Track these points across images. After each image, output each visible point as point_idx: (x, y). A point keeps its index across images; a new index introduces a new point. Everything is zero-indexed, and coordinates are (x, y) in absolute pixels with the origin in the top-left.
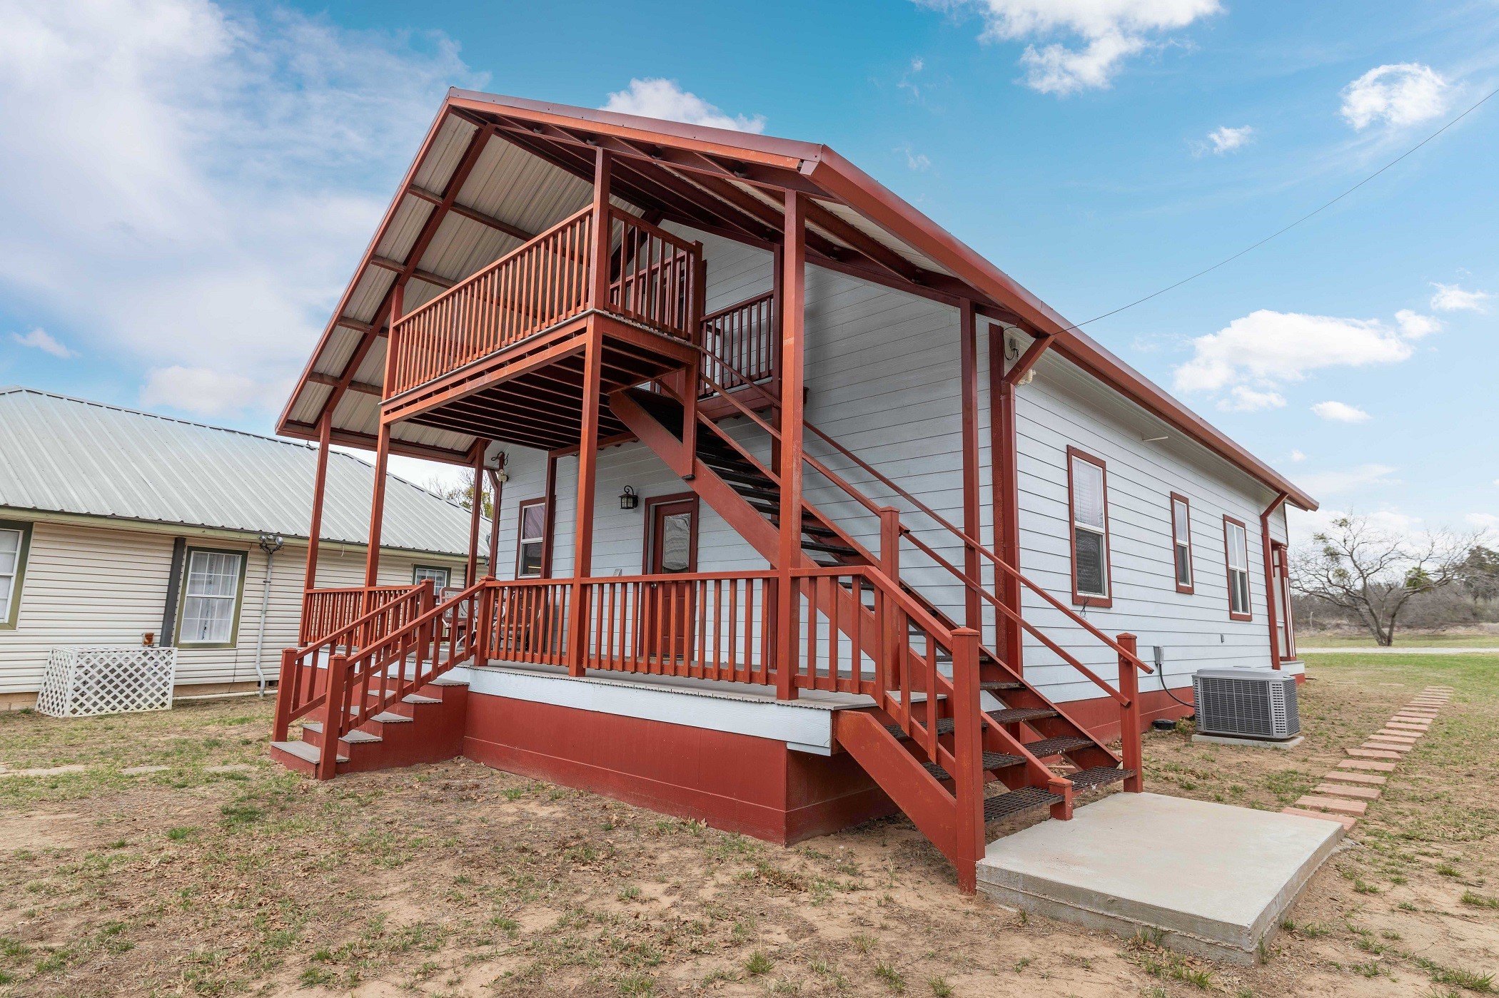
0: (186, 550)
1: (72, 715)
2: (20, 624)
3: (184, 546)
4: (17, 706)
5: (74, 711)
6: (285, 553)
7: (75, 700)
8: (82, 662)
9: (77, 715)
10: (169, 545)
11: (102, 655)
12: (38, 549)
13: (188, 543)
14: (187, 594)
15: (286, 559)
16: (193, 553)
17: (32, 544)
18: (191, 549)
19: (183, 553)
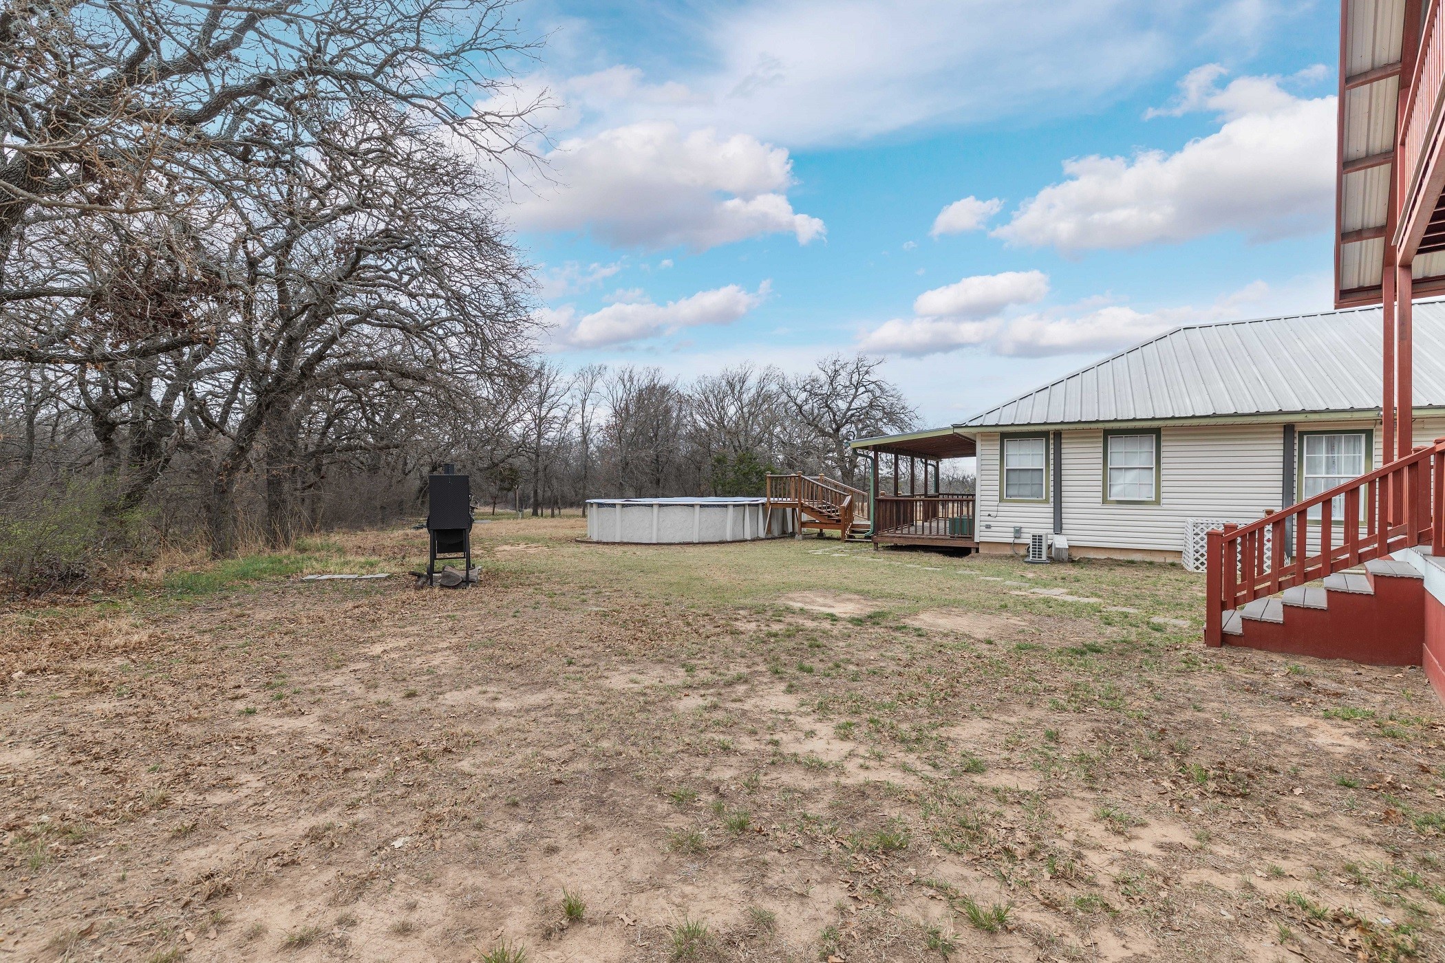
0: (1296, 435)
1: (1196, 571)
2: (1163, 501)
3: (1294, 432)
4: (1170, 560)
5: (1197, 568)
6: (1426, 426)
7: (1197, 560)
8: (1197, 530)
9: (1199, 571)
10: (1279, 432)
11: (1202, 526)
12: (1168, 449)
13: (1297, 429)
14: (1305, 475)
15: (1427, 432)
16: (1305, 437)
17: (1162, 444)
18: (1302, 434)
19: (1294, 438)
